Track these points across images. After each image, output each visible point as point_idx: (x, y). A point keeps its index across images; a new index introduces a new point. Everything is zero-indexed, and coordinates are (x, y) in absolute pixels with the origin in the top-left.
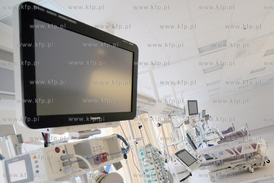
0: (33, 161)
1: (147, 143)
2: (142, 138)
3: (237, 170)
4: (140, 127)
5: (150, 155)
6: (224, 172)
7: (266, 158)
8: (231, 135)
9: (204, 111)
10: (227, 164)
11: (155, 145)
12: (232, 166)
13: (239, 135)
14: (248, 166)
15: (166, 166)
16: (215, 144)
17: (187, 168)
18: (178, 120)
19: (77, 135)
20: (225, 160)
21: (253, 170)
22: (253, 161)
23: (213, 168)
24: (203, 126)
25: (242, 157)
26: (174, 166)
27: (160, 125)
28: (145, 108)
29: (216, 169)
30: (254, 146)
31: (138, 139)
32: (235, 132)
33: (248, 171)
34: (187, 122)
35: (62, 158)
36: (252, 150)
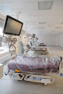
0: (2, 39)
1: (21, 41)
2: (20, 40)
3: (40, 53)
4: (20, 37)
5: (21, 44)
6: (37, 53)
7: (48, 52)
8: (42, 45)
9: (37, 37)
10: (38, 51)
11: (22, 42)
12: (39, 52)
13: (44, 45)
14: (43, 53)
15: (24, 47)
16: (37, 46)
17: (28, 49)
18: (30, 38)
19: (9, 36)
20: (38, 50)
21: (44, 54)
22: (45, 52)
23: (35, 51)
24: (36, 41)
25: (42, 51)
26: (25, 48)
27: (25, 38)
28: (22, 33)
29: (36, 52)
30: (46, 49)
31: (19, 40)
32: (43, 44)
33: (43, 54)
34: (32, 39)
35: (7, 39)
36: (45, 50)
